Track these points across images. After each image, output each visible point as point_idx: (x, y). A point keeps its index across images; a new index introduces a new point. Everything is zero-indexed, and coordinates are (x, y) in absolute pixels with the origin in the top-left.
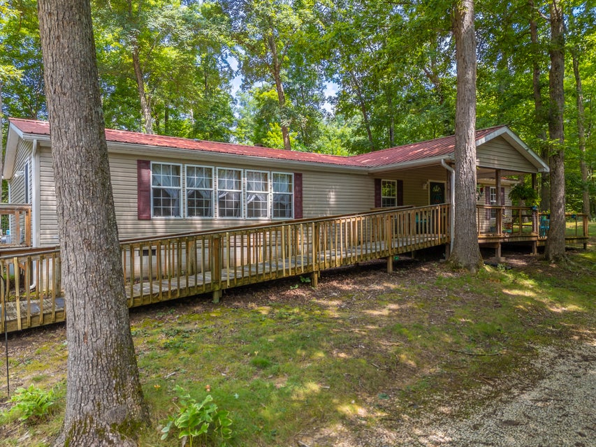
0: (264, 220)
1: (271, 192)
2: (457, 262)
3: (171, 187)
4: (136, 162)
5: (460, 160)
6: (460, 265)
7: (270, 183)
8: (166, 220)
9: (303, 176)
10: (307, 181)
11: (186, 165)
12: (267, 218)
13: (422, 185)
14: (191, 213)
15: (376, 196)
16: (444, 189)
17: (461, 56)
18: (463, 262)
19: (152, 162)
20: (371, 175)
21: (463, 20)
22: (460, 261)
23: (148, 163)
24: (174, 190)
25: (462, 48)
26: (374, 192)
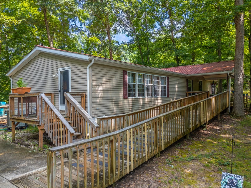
1: (161, 85)
2: (237, 114)
3: (131, 83)
4: (123, 71)
5: (238, 73)
6: (238, 116)
7: (160, 81)
8: (132, 99)
10: (170, 79)
11: (137, 73)
13: (197, 82)
14: (139, 96)
15: (187, 87)
16: (202, 83)
17: (240, 32)
18: (239, 115)
19: (128, 72)
21: (240, 18)
22: (238, 114)
23: (126, 72)
24: (132, 84)
25: (240, 29)
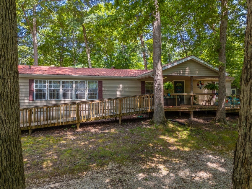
0: (84, 100)
1: (87, 89)
2: (153, 120)
4: (28, 80)
6: (154, 122)
7: (86, 85)
8: (40, 101)
9: (103, 82)
10: (104, 84)
11: (48, 80)
12: (85, 99)
14: (51, 98)
15: (142, 89)
16: (184, 84)
19: (35, 80)
20: (139, 80)
23: (33, 80)
26: (141, 87)
